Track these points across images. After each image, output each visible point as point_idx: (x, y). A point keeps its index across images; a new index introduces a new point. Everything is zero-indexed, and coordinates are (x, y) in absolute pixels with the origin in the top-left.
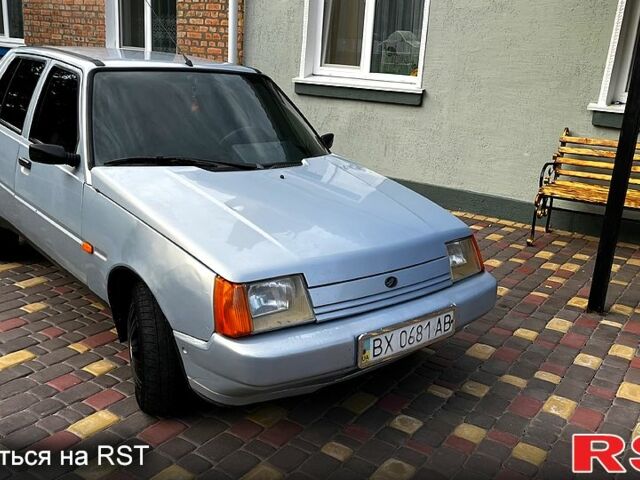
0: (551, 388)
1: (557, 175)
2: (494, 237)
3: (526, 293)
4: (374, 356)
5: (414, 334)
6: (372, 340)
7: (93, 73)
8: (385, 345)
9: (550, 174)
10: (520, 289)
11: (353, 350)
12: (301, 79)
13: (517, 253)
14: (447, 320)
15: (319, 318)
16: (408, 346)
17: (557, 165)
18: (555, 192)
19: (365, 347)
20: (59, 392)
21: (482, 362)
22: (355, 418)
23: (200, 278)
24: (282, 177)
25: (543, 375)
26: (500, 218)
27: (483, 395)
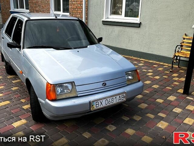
0: (162, 119)
1: (182, 49)
2: (160, 69)
3: (165, 87)
4: (96, 107)
5: (111, 100)
6: (95, 102)
7: (27, 21)
8: (100, 104)
9: (179, 49)
10: (163, 86)
11: (89, 105)
12: (104, 19)
13: (166, 74)
14: (123, 96)
15: (79, 95)
16: (108, 104)
17: (182, 46)
18: (179, 55)
19: (93, 104)
20: (13, 113)
21: (142, 109)
22: (96, 125)
23: (43, 82)
24: (78, 51)
25: (161, 115)
26: (164, 63)
27: (138, 120)
